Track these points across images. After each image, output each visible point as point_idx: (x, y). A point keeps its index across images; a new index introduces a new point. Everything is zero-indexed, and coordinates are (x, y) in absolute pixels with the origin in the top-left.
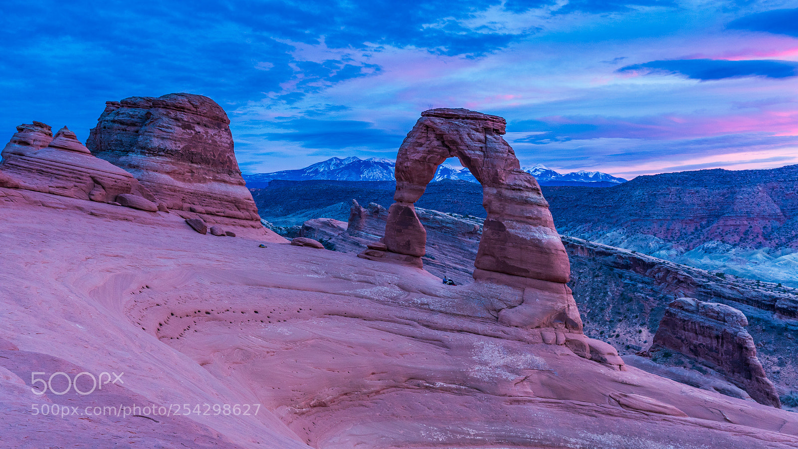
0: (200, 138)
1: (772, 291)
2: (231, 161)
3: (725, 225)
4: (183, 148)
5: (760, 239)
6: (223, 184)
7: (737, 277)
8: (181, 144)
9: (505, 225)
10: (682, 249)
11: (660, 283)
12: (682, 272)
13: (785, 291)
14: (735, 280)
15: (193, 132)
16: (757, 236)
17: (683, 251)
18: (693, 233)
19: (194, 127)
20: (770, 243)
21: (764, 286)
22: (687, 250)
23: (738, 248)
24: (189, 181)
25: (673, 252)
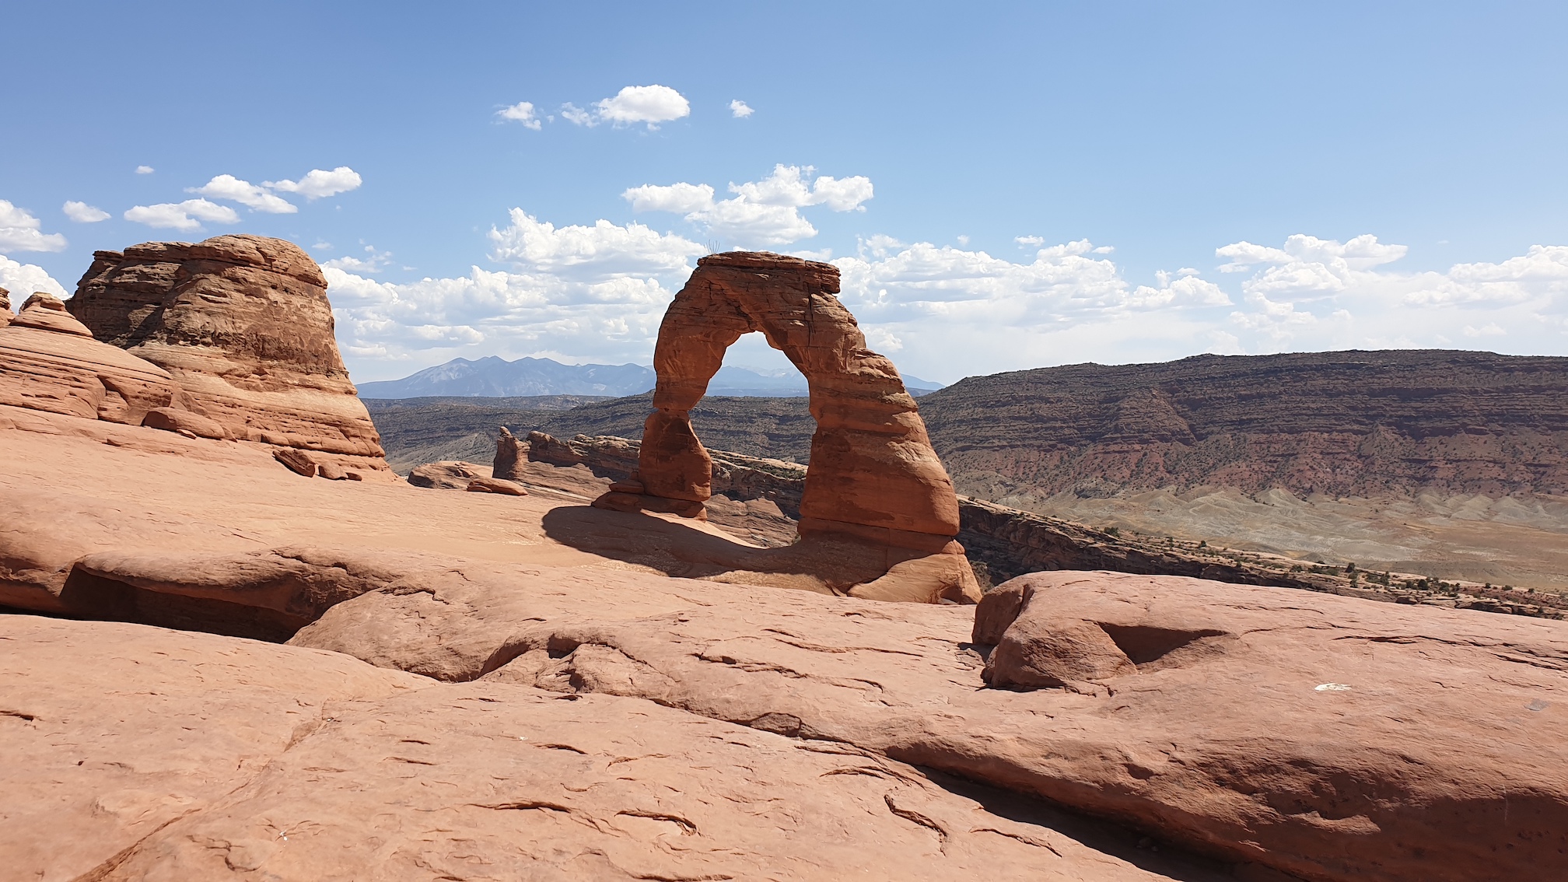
0: (278, 313)
1: (1193, 554)
2: (330, 353)
3: (1106, 453)
4: (247, 330)
5: (1161, 473)
6: (317, 392)
7: (1137, 534)
8: (244, 323)
10: (1041, 492)
11: (1018, 549)
12: (1052, 529)
13: (1212, 554)
14: (1135, 538)
15: (264, 301)
16: (1157, 470)
17: (1045, 496)
18: (1057, 467)
19: (266, 293)
20: (1176, 478)
21: (1179, 547)
22: (1051, 494)
23: (1129, 488)
24: (257, 389)
25: (1029, 497)
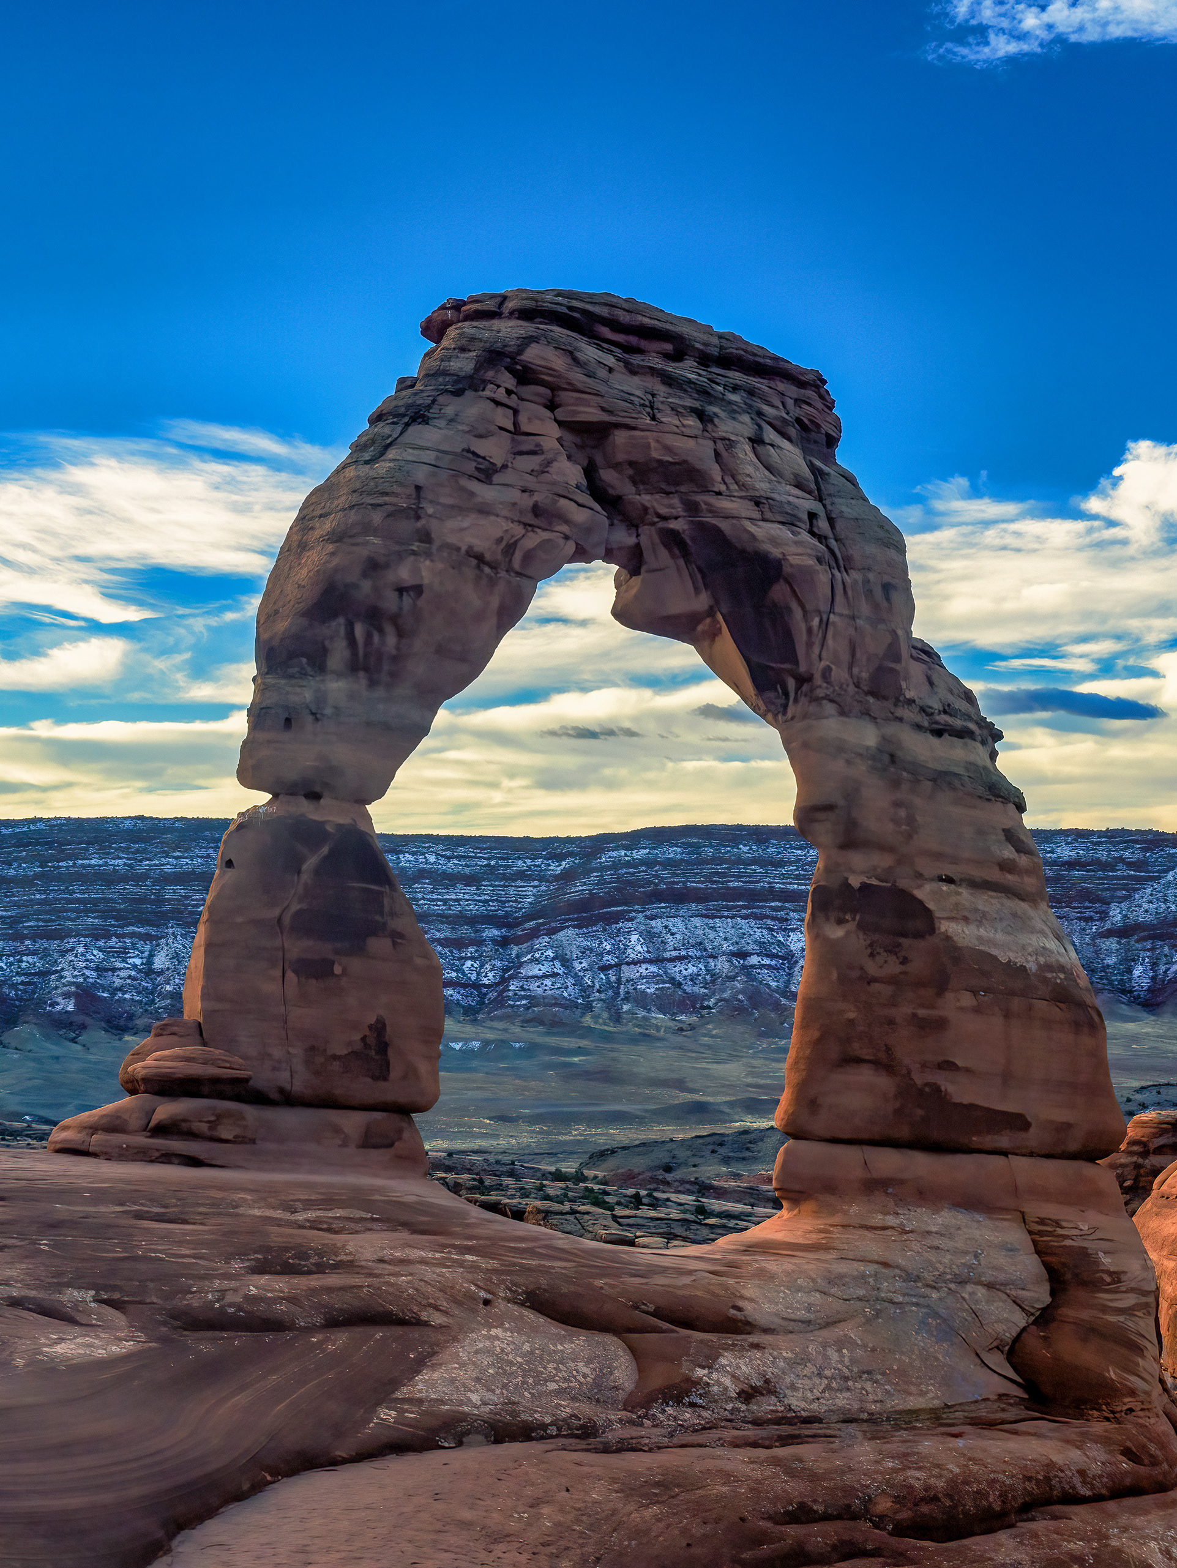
9: (931, 905)
